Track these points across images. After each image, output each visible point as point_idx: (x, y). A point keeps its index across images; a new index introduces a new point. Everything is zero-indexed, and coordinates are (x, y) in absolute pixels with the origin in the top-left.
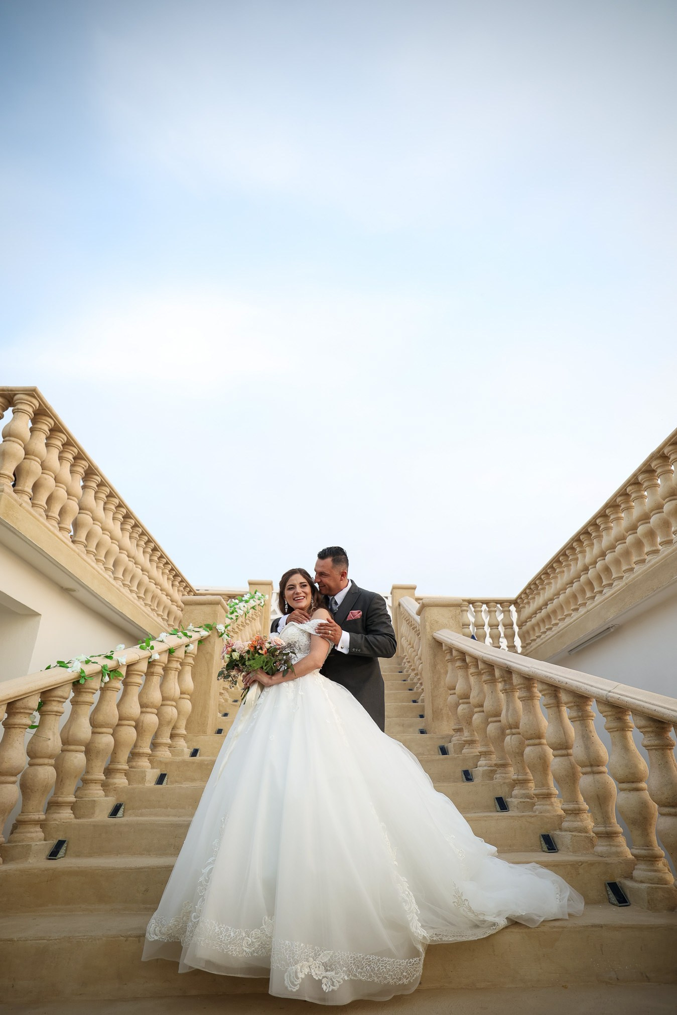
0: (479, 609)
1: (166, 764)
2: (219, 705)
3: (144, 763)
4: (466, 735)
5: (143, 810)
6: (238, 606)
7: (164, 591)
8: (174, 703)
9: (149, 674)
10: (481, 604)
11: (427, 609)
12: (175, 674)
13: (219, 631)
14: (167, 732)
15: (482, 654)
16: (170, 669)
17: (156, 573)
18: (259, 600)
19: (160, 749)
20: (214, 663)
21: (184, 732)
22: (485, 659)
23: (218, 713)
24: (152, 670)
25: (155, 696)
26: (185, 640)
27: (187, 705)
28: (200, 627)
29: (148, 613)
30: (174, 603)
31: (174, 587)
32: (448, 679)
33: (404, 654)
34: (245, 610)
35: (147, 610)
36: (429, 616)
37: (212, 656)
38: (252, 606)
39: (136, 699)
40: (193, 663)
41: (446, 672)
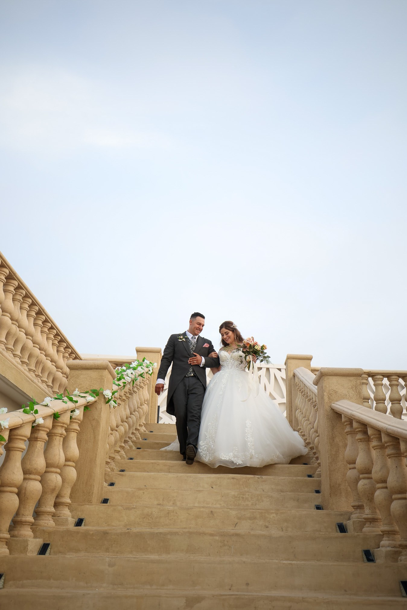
0: (379, 382)
1: (50, 533)
2: (105, 474)
3: (26, 532)
4: (367, 513)
5: (25, 581)
6: (125, 373)
7: (49, 357)
8: (58, 470)
9: (33, 439)
10: (381, 377)
11: (326, 378)
12: (60, 440)
13: (106, 397)
14: (51, 500)
15: (387, 426)
16: (55, 435)
17: (40, 338)
18: (147, 367)
19: (43, 517)
20: (101, 430)
21: (68, 501)
22: (389, 431)
23: (104, 482)
24: (36, 435)
25: (39, 462)
26: (70, 405)
27: (72, 473)
28: (86, 393)
29: (33, 379)
30: (59, 370)
31: (59, 353)
32: (348, 452)
33: (299, 427)
34: (133, 377)
35: (32, 375)
36: (327, 386)
37: (98, 422)
38: (140, 373)
39: (18, 464)
40: (78, 429)
41: (345, 446)
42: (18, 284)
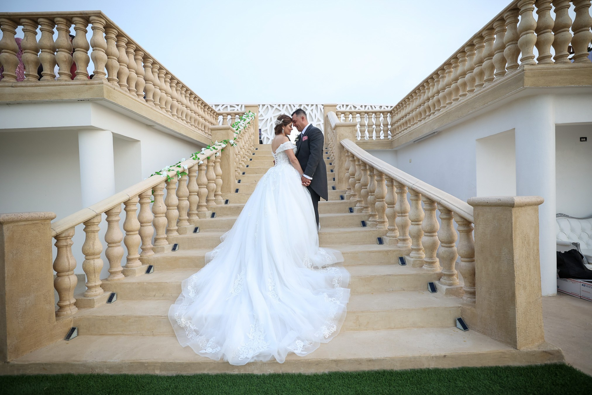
0: (370, 116)
1: (214, 209)
2: (236, 176)
3: (204, 209)
5: (207, 229)
6: (240, 124)
7: (200, 116)
8: (214, 182)
9: (200, 170)
10: (372, 113)
11: (338, 128)
12: (212, 168)
13: (231, 143)
14: (212, 195)
15: (361, 157)
16: (209, 166)
17: (194, 107)
18: (251, 117)
19: (210, 202)
20: (231, 160)
21: (220, 193)
22: (362, 160)
23: (236, 180)
24: (201, 168)
25: (204, 180)
26: (214, 151)
27: (220, 181)
28: (221, 142)
29: (194, 130)
30: (207, 121)
31: (205, 112)
32: (346, 165)
33: (329, 143)
34: (244, 125)
35: (193, 128)
36: (339, 132)
37: (229, 156)
38: (248, 122)
39: (195, 183)
40: (220, 161)
41: (346, 161)
42: (177, 81)
